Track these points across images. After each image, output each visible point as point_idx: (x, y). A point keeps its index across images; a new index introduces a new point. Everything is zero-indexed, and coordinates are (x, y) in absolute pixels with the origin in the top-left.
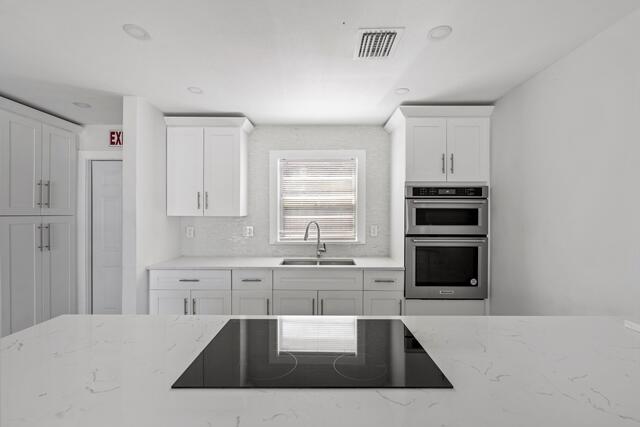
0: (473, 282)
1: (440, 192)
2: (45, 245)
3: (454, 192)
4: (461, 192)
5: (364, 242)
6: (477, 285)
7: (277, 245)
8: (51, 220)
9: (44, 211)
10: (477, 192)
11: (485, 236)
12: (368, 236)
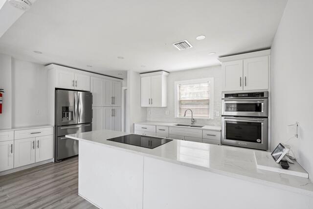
0: (258, 140)
1: (239, 95)
2: (113, 115)
3: (247, 95)
4: (251, 95)
5: (212, 119)
6: (261, 142)
7: (177, 118)
8: (115, 108)
9: (113, 105)
10: (261, 94)
11: (267, 117)
12: (215, 116)
